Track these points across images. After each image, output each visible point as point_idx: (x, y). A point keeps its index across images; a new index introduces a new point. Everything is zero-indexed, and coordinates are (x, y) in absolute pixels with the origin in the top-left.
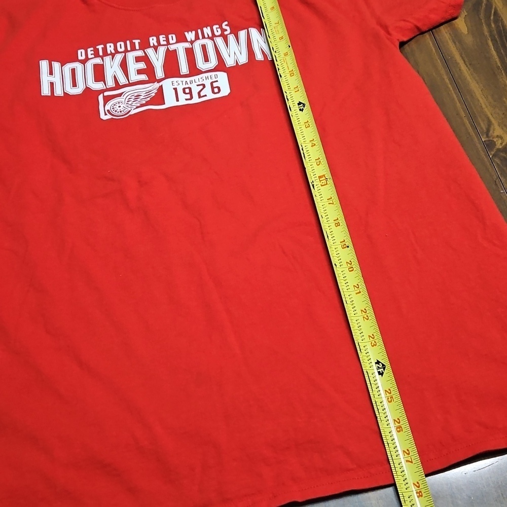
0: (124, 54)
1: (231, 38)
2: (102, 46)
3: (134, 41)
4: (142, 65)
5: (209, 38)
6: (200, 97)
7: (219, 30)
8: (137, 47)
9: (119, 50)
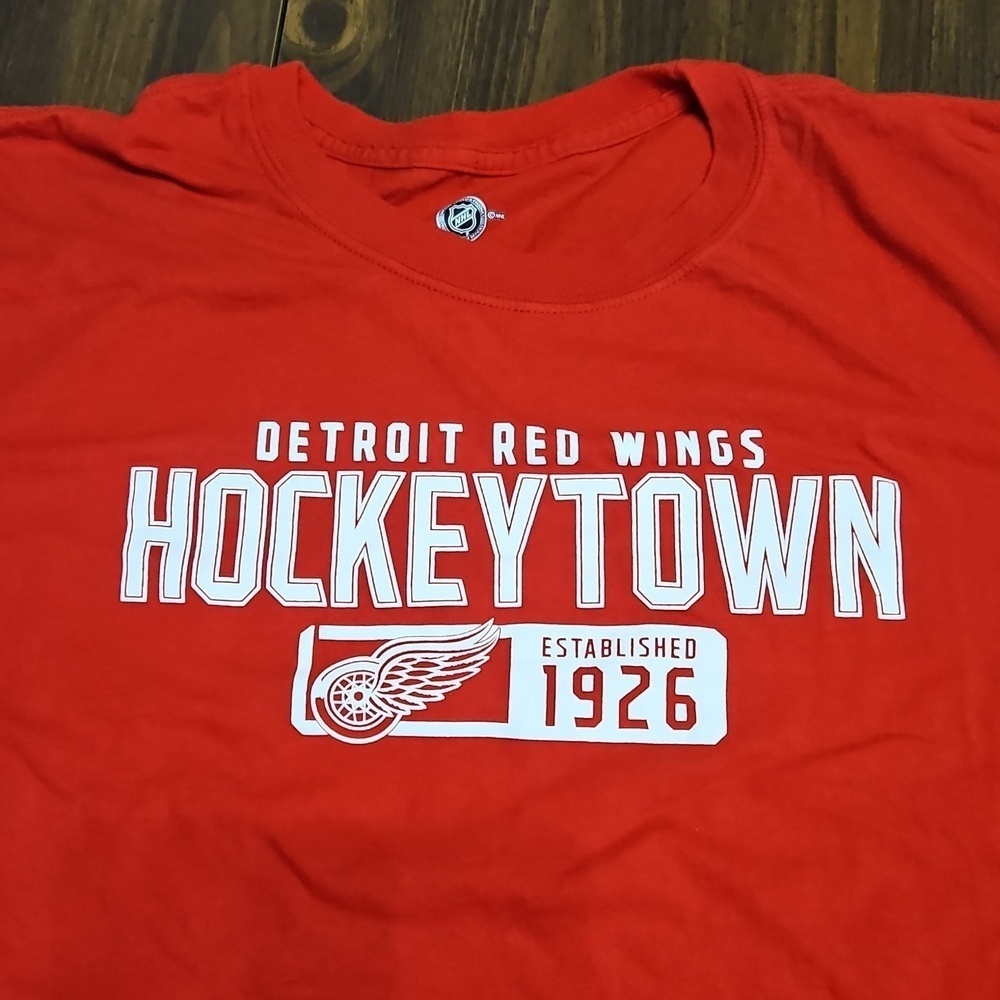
0: (403, 475)
1: (764, 489)
2: (340, 426)
3: (443, 427)
4: (453, 539)
5: (689, 470)
6: (625, 722)
7: (727, 448)
8: (450, 458)
9: (392, 455)
